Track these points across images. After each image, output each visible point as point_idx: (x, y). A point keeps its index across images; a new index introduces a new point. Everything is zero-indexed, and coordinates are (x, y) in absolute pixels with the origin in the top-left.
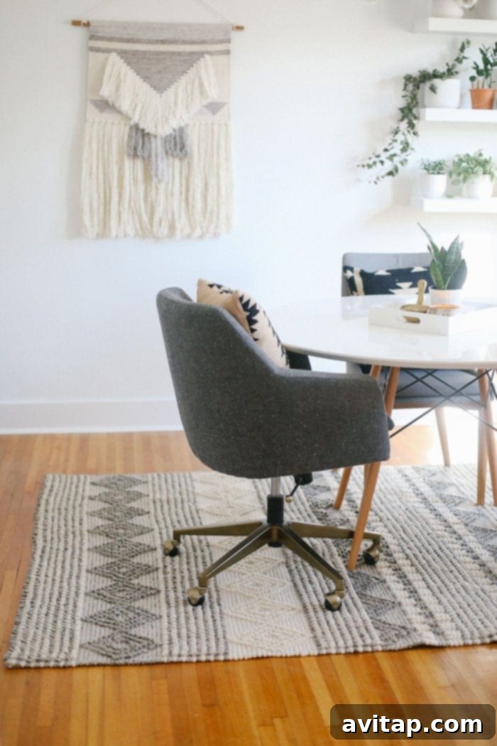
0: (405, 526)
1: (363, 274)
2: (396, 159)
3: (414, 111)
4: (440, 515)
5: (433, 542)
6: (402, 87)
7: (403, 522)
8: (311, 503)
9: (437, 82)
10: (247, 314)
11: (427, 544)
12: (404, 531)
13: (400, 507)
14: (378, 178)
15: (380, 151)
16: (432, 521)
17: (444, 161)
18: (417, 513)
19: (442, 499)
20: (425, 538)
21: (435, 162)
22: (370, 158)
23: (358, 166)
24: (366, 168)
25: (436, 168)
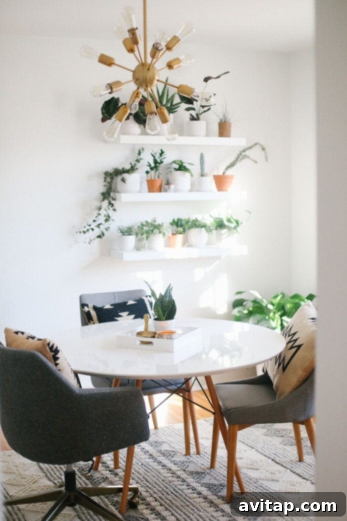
0: (146, 477)
1: (95, 308)
2: (101, 227)
3: (112, 194)
4: (165, 466)
5: (168, 486)
6: (103, 180)
7: (143, 474)
8: (78, 468)
9: (126, 176)
10: (53, 354)
11: (165, 489)
12: (147, 480)
13: (137, 463)
14: (91, 240)
15: (91, 222)
16: (162, 471)
17: (133, 226)
18: (150, 466)
19: (161, 453)
20: (162, 484)
21: (127, 228)
22: (85, 227)
23: (77, 232)
24: (82, 234)
25: (127, 232)
